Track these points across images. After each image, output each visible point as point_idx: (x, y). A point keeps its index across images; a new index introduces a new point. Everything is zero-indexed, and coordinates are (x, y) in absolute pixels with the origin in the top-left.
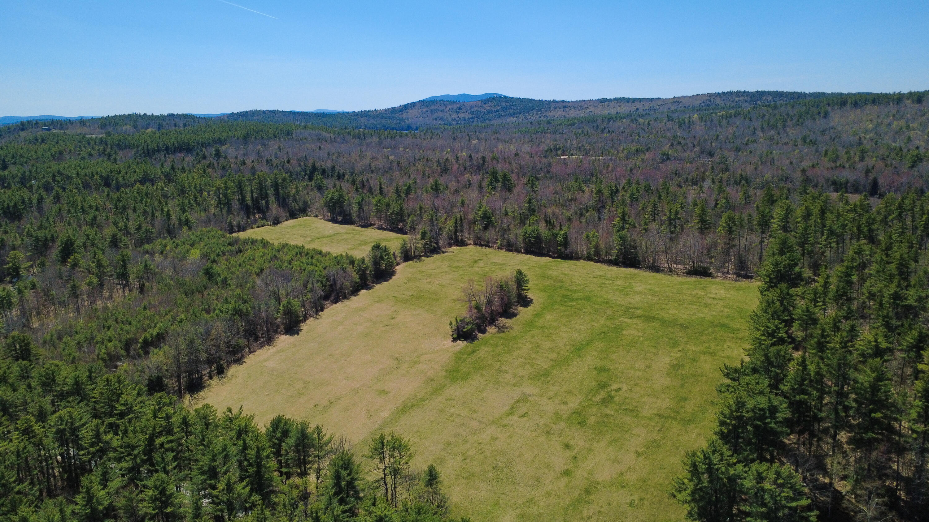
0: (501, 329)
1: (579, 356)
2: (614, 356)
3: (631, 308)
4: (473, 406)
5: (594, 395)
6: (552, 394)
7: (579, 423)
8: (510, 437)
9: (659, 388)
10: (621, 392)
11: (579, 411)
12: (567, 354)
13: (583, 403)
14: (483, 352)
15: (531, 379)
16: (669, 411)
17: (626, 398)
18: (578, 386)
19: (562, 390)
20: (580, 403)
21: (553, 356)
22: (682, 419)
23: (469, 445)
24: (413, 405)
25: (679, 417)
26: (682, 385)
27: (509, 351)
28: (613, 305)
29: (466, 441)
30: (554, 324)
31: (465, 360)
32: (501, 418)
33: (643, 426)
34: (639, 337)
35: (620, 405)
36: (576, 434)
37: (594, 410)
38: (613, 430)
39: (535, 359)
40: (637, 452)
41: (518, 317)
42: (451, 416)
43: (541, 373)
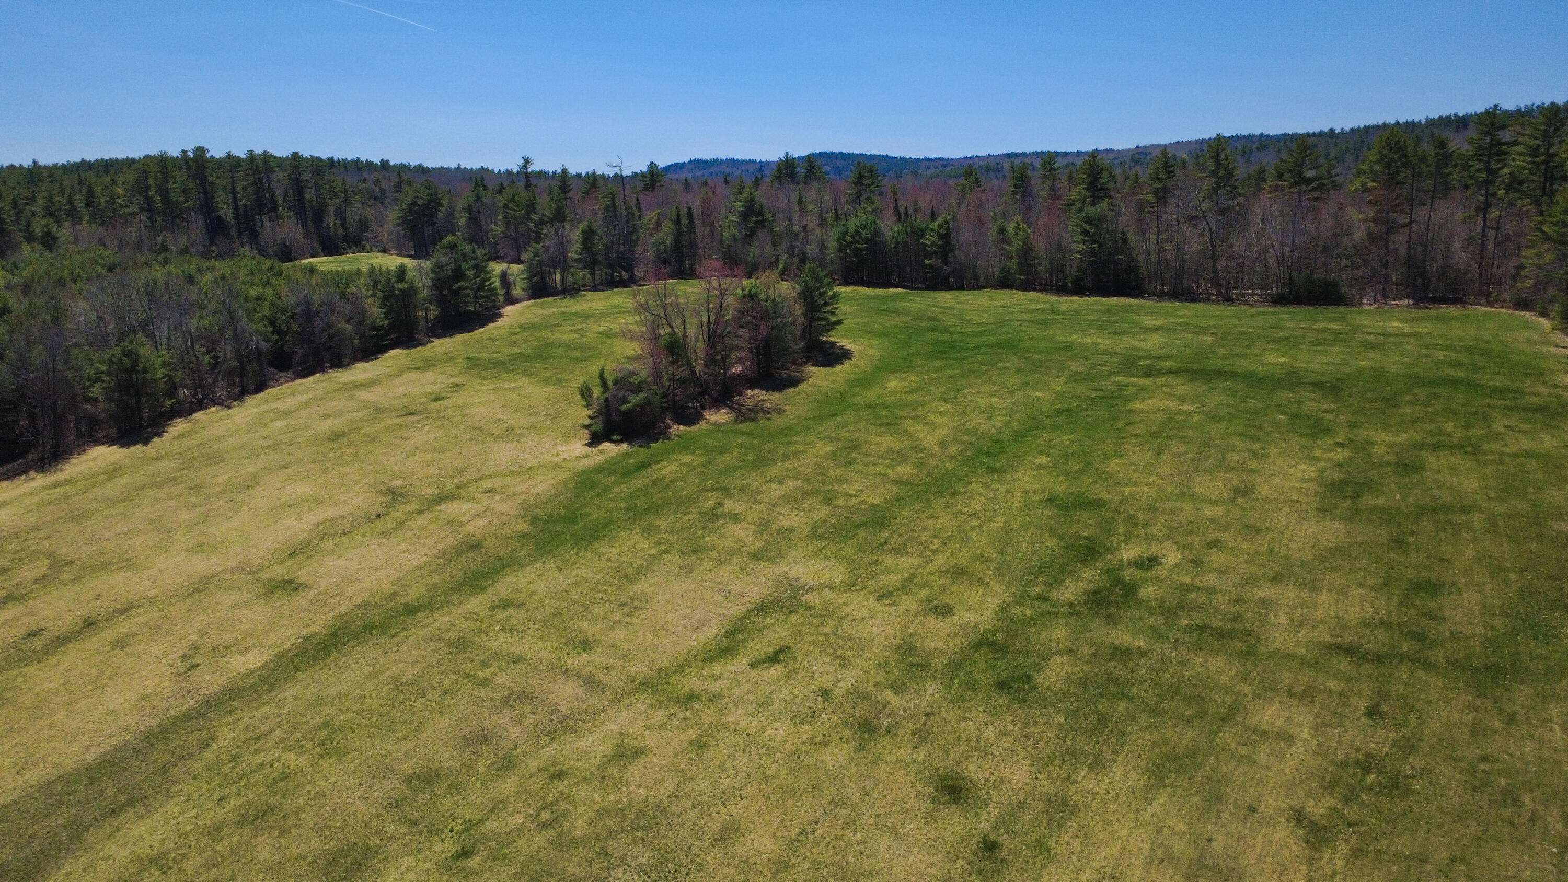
0: (744, 415)
1: (992, 470)
2: (1114, 465)
3: (1140, 358)
4: (584, 625)
5: (1055, 582)
6: (894, 579)
7: (1002, 686)
8: (699, 746)
9: (1308, 555)
10: (1160, 571)
11: (1001, 636)
12: (950, 466)
13: (1016, 610)
14: (673, 467)
15: (821, 537)
16: (1381, 633)
17: (1185, 589)
18: (990, 553)
19: (931, 567)
20: (1003, 609)
21: (904, 470)
22: (1453, 663)
23: (509, 785)
24: (370, 628)
25: (1438, 656)
26: (1398, 543)
27: (760, 462)
28: (1088, 354)
29: (506, 764)
30: (910, 398)
31: (607, 490)
32: (680, 669)
33: (1290, 692)
34: (1189, 414)
35: (1169, 612)
36: (990, 732)
37: (1060, 633)
38: (1155, 712)
39: (840, 481)
40: (1299, 817)
41: (803, 386)
42: (485, 664)
43: (857, 518)
